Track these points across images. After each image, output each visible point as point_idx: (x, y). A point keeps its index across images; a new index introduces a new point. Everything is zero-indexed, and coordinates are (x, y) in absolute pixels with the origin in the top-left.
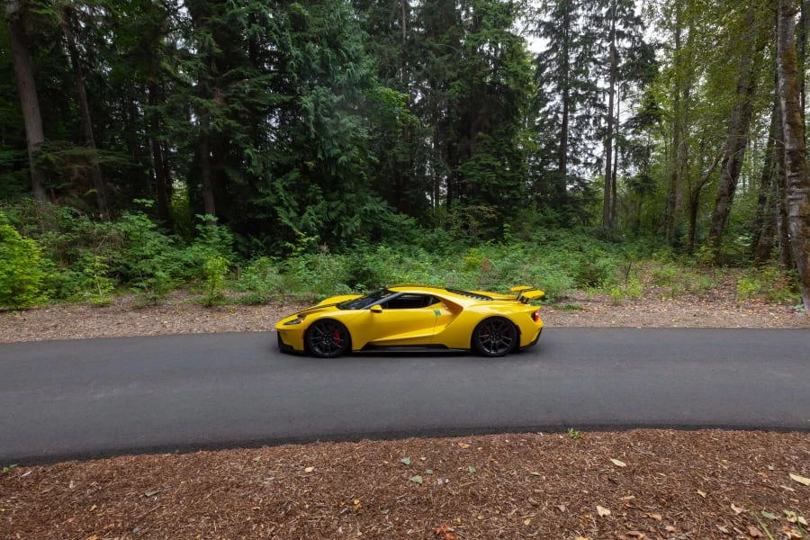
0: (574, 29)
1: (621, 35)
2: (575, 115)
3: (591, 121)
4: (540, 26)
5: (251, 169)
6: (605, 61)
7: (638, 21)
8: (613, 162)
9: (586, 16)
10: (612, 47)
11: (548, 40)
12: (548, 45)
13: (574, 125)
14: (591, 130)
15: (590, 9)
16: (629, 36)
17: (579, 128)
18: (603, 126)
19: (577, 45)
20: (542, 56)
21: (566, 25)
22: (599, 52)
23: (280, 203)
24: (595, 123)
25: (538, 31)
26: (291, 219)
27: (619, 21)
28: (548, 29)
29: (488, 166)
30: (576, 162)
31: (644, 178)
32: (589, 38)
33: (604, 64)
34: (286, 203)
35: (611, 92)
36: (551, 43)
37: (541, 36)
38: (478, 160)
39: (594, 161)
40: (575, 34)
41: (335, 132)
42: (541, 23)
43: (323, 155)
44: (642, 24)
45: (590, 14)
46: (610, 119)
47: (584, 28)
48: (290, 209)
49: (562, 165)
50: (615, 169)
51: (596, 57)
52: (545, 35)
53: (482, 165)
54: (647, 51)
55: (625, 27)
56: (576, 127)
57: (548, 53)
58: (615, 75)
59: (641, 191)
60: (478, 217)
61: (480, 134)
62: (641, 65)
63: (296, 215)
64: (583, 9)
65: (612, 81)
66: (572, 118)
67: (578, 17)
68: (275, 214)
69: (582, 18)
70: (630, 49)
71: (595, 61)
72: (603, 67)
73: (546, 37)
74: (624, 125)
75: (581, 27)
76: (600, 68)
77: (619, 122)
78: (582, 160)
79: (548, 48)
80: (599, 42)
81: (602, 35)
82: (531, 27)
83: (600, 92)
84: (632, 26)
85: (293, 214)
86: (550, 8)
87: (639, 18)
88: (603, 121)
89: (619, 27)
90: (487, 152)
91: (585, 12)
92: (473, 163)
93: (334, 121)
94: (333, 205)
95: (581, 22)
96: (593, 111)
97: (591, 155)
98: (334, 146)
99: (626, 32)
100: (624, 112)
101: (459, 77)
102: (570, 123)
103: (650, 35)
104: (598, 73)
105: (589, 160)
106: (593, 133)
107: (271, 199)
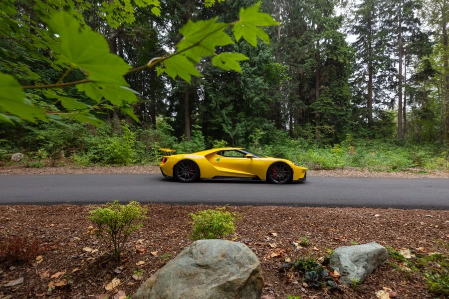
0: (374, 29)
1: (405, 29)
2: (376, 76)
3: (387, 79)
4: (353, 28)
5: (211, 104)
6: (395, 44)
7: (417, 20)
8: (403, 101)
9: (382, 21)
10: (399, 36)
11: (359, 35)
12: (357, 38)
13: (376, 81)
14: (387, 83)
15: (384, 17)
16: (410, 30)
17: (379, 82)
18: (394, 80)
19: (376, 37)
20: (354, 45)
21: (369, 26)
22: (390, 40)
23: (224, 122)
24: (389, 79)
25: (352, 31)
26: (228, 130)
27: (403, 22)
28: (358, 30)
29: (329, 103)
30: (378, 102)
31: (425, 110)
32: (384, 32)
33: (394, 46)
34: (226, 122)
35: (400, 61)
36: (359, 37)
37: (354, 34)
38: (322, 100)
39: (390, 101)
40: (375, 32)
41: (252, 85)
42: (354, 27)
43: (246, 97)
44: (419, 22)
45: (384, 20)
46: (400, 77)
47: (380, 28)
48: (228, 125)
49: (369, 103)
50: (405, 105)
51: (389, 42)
52: (356, 33)
53: (324, 103)
54: (423, 37)
55: (407, 25)
56: (377, 82)
57: (358, 42)
58: (401, 52)
59: (424, 117)
60: (322, 132)
61: (322, 86)
62: (420, 44)
63: (231, 128)
64: (380, 17)
65: (400, 55)
66: (375, 77)
67: (377, 22)
68: (221, 128)
69: (379, 22)
70: (412, 37)
71: (388, 45)
72: (393, 48)
73: (357, 34)
74: (409, 80)
75: (378, 27)
76: (392, 48)
77: (406, 78)
78: (382, 101)
79: (358, 40)
80: (391, 34)
81: (392, 31)
82: (349, 29)
83: (392, 62)
84: (412, 24)
85: (230, 128)
86: (359, 18)
87: (417, 19)
88: (395, 78)
89: (404, 25)
90: (327, 96)
91: (381, 19)
92: (320, 102)
93: (252, 80)
94: (249, 123)
95: (378, 24)
96: (387, 72)
97: (389, 97)
98: (252, 92)
99: (408, 27)
100: (408, 72)
101: (310, 57)
102: (373, 80)
103: (425, 28)
104: (390, 51)
105: (386, 101)
106: (388, 85)
107: (220, 120)
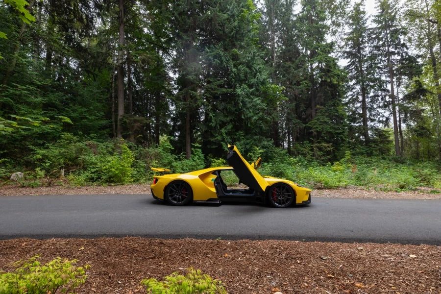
0: (364, 53)
1: (393, 53)
2: (370, 96)
3: (380, 99)
4: (344, 53)
5: (211, 124)
6: (385, 67)
7: (404, 45)
8: (398, 119)
10: (389, 60)
11: (349, 60)
12: (348, 62)
13: (369, 101)
14: (380, 103)
15: (373, 43)
16: (398, 53)
17: (373, 102)
18: (388, 100)
19: (366, 61)
20: (346, 68)
21: (359, 51)
22: (380, 63)
23: (223, 140)
24: (382, 99)
25: (343, 56)
27: (391, 47)
28: (349, 55)
29: (325, 122)
30: (373, 120)
31: (421, 127)
32: (373, 57)
33: (384, 68)
34: (226, 140)
35: (392, 82)
37: (344, 58)
38: (318, 119)
39: (384, 119)
40: (365, 56)
41: (251, 106)
42: (345, 52)
43: (244, 116)
44: (406, 47)
45: (372, 45)
46: (392, 96)
47: (370, 53)
49: (365, 121)
50: (400, 123)
51: (379, 65)
52: (347, 57)
53: (321, 122)
54: (412, 60)
55: (395, 49)
57: (349, 66)
58: (391, 74)
59: (420, 135)
60: (320, 149)
61: (318, 106)
64: (368, 43)
65: (391, 77)
66: (368, 97)
67: (366, 47)
68: (221, 146)
69: (368, 48)
70: (400, 60)
71: (379, 68)
72: (384, 70)
73: (348, 58)
74: (402, 99)
75: (368, 52)
76: (382, 71)
77: (398, 98)
78: (377, 119)
79: (349, 64)
80: (380, 58)
81: (381, 55)
82: (340, 54)
83: (383, 83)
84: (399, 48)
86: (349, 45)
88: (387, 97)
89: (392, 49)
90: (323, 115)
91: (370, 45)
92: (316, 121)
93: (250, 100)
94: (248, 141)
95: (367, 50)
96: (380, 93)
97: (383, 116)
98: (250, 112)
99: (396, 52)
100: (401, 92)
101: (305, 79)
102: (367, 100)
103: (413, 51)
104: (380, 73)
105: (381, 119)
106: (381, 104)
107: (219, 138)
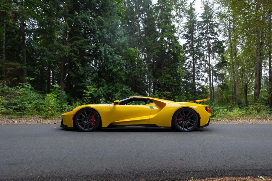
0: (195, 37)
1: (210, 38)
3: (203, 66)
8: (212, 79)
9: (199, 33)
10: (208, 42)
14: (203, 68)
15: (200, 31)
16: (213, 39)
17: (199, 67)
18: (207, 67)
20: (185, 45)
21: (192, 35)
22: (204, 44)
24: (204, 66)
25: (183, 37)
27: (210, 34)
28: (186, 37)
30: (199, 79)
32: (200, 40)
33: (206, 47)
35: (209, 56)
36: (187, 41)
37: (184, 39)
39: (205, 79)
42: (184, 35)
44: (217, 35)
45: (200, 32)
46: (209, 65)
49: (194, 80)
50: (213, 82)
52: (185, 38)
54: (220, 43)
57: (186, 44)
58: (209, 51)
59: (223, 88)
62: (218, 47)
64: (197, 31)
65: (209, 53)
66: (196, 64)
67: (196, 33)
69: (197, 33)
70: (214, 43)
71: (203, 47)
72: (205, 48)
74: (214, 67)
75: (197, 36)
76: (204, 49)
77: (212, 66)
78: (201, 79)
80: (204, 40)
81: (204, 38)
82: (181, 35)
83: (205, 56)
84: (214, 36)
86: (186, 30)
87: (216, 33)
88: (207, 65)
89: (210, 36)
95: (197, 35)
96: (203, 62)
97: (204, 77)
99: (212, 37)
100: (214, 62)
101: (157, 48)
102: (196, 66)
103: (221, 38)
104: (203, 50)
105: (203, 79)
106: (203, 70)
